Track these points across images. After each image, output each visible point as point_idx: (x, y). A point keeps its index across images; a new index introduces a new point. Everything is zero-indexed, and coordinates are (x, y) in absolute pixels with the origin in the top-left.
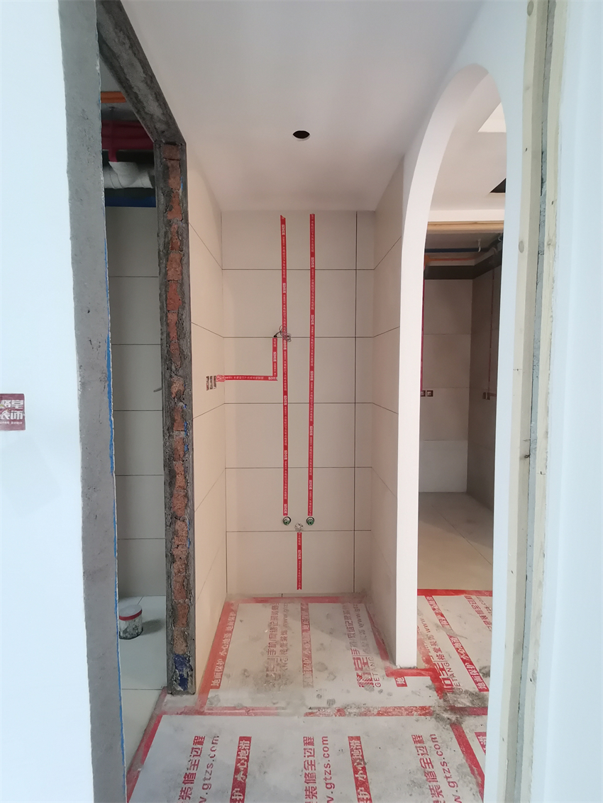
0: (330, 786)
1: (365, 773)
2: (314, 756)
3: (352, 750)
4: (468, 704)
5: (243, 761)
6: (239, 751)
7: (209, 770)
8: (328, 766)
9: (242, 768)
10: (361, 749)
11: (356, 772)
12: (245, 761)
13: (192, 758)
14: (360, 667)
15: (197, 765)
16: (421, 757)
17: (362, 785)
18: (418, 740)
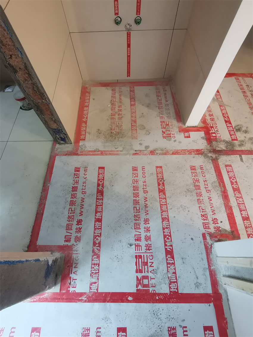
0: (146, 192)
1: (164, 185)
2: (137, 177)
3: (157, 174)
4: (224, 148)
5: (101, 180)
6: (99, 174)
7: (84, 185)
8: (145, 182)
9: (101, 183)
10: (162, 173)
11: (159, 185)
12: (102, 180)
13: (75, 179)
14: (164, 127)
15: (78, 182)
16: (194, 177)
17: (162, 191)
18: (193, 168)
